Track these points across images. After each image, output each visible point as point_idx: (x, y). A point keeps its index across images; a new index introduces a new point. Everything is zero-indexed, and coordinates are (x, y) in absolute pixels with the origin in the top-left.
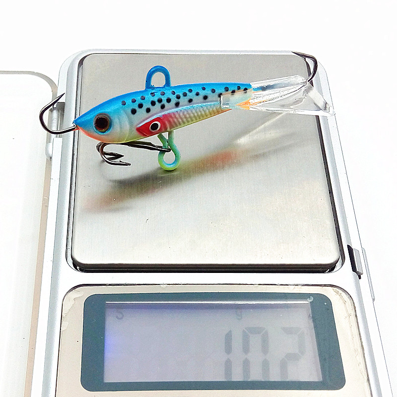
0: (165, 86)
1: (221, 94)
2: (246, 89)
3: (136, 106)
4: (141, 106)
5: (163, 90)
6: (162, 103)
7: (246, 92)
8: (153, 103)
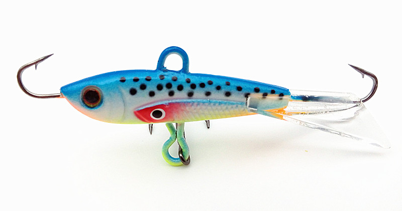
0: (180, 71)
1: (249, 94)
2: (281, 95)
3: (137, 86)
4: (143, 87)
5: (176, 75)
6: (171, 89)
7: (281, 99)
8: (160, 87)
